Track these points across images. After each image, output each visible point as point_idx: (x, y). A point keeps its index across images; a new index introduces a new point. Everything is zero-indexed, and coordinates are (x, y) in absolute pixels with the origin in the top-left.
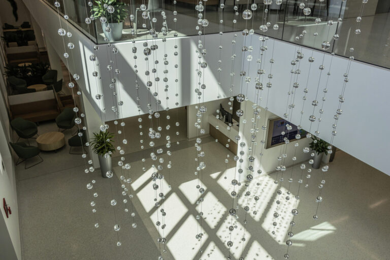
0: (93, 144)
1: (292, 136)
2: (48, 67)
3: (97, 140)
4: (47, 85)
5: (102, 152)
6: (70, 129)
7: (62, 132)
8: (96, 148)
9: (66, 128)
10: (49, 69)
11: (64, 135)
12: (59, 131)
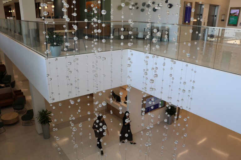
0: (38, 118)
1: (156, 107)
2: (6, 74)
3: (40, 116)
4: (5, 84)
5: (44, 123)
6: (21, 111)
7: (16, 112)
8: (40, 120)
9: (19, 109)
10: (6, 75)
11: (18, 114)
12: (14, 112)
